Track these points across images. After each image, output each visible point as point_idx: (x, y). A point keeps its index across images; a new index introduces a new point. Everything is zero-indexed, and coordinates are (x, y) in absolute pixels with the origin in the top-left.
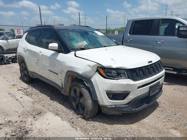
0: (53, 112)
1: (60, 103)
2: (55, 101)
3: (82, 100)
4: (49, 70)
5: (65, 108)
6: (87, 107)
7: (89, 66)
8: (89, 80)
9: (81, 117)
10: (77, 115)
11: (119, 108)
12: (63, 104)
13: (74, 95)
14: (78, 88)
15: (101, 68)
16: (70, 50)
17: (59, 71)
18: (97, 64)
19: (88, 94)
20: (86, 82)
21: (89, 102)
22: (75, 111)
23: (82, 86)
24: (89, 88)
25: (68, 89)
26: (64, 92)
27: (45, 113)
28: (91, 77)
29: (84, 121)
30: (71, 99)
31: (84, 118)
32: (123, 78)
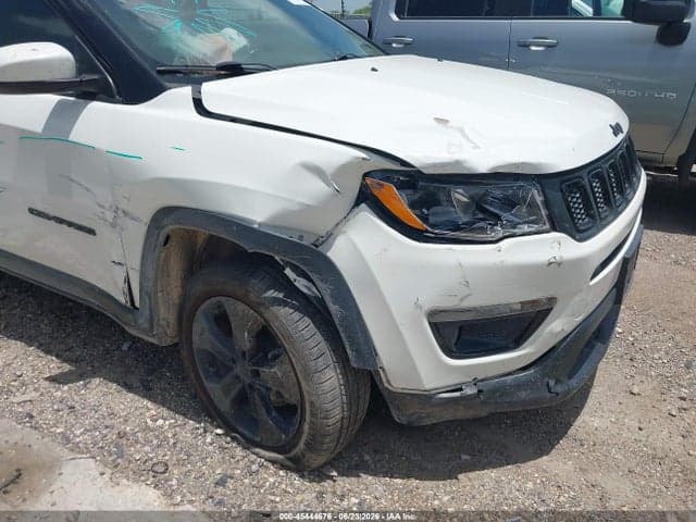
0: (95, 451)
1: (129, 388)
2: (94, 374)
3: (274, 372)
4: (31, 211)
5: (165, 412)
6: (313, 415)
7: (316, 171)
8: (312, 256)
9: (273, 462)
10: (244, 448)
11: (494, 391)
12: (146, 391)
13: (218, 344)
14: (241, 307)
15: (388, 179)
16: (159, 78)
17: (99, 209)
18: (362, 155)
19: (319, 337)
20: (295, 269)
21: (328, 387)
22: (230, 429)
23: (271, 293)
24: (322, 301)
25: (167, 315)
26: (144, 331)
27: (51, 467)
28: (329, 237)
29: (297, 481)
30: (194, 365)
31: (297, 466)
32: (526, 228)
